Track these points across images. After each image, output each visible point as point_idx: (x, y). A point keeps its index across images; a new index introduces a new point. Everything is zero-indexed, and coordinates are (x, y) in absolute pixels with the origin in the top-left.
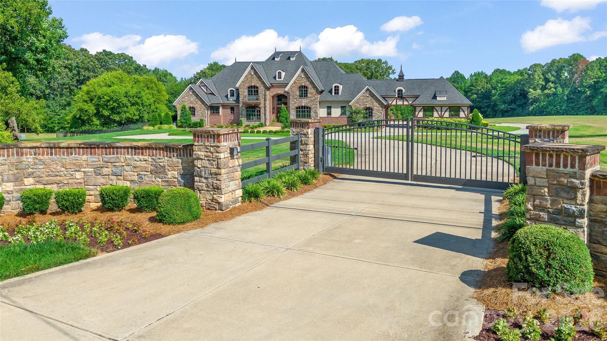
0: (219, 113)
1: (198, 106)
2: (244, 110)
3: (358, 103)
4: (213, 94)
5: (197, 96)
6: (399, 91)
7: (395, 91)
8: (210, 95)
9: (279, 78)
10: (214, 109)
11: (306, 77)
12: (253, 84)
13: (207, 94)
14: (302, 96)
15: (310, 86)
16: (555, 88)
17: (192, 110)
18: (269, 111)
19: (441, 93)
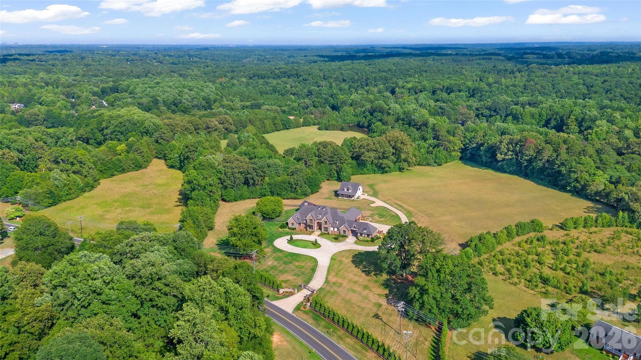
0: (300, 225)
1: (295, 223)
2: (308, 226)
3: (341, 229)
4: (299, 219)
6: (354, 226)
9: (319, 217)
11: (327, 219)
12: (311, 219)
14: (326, 224)
15: (328, 222)
16: (512, 155)
17: (293, 224)
18: (316, 227)
19: (365, 229)
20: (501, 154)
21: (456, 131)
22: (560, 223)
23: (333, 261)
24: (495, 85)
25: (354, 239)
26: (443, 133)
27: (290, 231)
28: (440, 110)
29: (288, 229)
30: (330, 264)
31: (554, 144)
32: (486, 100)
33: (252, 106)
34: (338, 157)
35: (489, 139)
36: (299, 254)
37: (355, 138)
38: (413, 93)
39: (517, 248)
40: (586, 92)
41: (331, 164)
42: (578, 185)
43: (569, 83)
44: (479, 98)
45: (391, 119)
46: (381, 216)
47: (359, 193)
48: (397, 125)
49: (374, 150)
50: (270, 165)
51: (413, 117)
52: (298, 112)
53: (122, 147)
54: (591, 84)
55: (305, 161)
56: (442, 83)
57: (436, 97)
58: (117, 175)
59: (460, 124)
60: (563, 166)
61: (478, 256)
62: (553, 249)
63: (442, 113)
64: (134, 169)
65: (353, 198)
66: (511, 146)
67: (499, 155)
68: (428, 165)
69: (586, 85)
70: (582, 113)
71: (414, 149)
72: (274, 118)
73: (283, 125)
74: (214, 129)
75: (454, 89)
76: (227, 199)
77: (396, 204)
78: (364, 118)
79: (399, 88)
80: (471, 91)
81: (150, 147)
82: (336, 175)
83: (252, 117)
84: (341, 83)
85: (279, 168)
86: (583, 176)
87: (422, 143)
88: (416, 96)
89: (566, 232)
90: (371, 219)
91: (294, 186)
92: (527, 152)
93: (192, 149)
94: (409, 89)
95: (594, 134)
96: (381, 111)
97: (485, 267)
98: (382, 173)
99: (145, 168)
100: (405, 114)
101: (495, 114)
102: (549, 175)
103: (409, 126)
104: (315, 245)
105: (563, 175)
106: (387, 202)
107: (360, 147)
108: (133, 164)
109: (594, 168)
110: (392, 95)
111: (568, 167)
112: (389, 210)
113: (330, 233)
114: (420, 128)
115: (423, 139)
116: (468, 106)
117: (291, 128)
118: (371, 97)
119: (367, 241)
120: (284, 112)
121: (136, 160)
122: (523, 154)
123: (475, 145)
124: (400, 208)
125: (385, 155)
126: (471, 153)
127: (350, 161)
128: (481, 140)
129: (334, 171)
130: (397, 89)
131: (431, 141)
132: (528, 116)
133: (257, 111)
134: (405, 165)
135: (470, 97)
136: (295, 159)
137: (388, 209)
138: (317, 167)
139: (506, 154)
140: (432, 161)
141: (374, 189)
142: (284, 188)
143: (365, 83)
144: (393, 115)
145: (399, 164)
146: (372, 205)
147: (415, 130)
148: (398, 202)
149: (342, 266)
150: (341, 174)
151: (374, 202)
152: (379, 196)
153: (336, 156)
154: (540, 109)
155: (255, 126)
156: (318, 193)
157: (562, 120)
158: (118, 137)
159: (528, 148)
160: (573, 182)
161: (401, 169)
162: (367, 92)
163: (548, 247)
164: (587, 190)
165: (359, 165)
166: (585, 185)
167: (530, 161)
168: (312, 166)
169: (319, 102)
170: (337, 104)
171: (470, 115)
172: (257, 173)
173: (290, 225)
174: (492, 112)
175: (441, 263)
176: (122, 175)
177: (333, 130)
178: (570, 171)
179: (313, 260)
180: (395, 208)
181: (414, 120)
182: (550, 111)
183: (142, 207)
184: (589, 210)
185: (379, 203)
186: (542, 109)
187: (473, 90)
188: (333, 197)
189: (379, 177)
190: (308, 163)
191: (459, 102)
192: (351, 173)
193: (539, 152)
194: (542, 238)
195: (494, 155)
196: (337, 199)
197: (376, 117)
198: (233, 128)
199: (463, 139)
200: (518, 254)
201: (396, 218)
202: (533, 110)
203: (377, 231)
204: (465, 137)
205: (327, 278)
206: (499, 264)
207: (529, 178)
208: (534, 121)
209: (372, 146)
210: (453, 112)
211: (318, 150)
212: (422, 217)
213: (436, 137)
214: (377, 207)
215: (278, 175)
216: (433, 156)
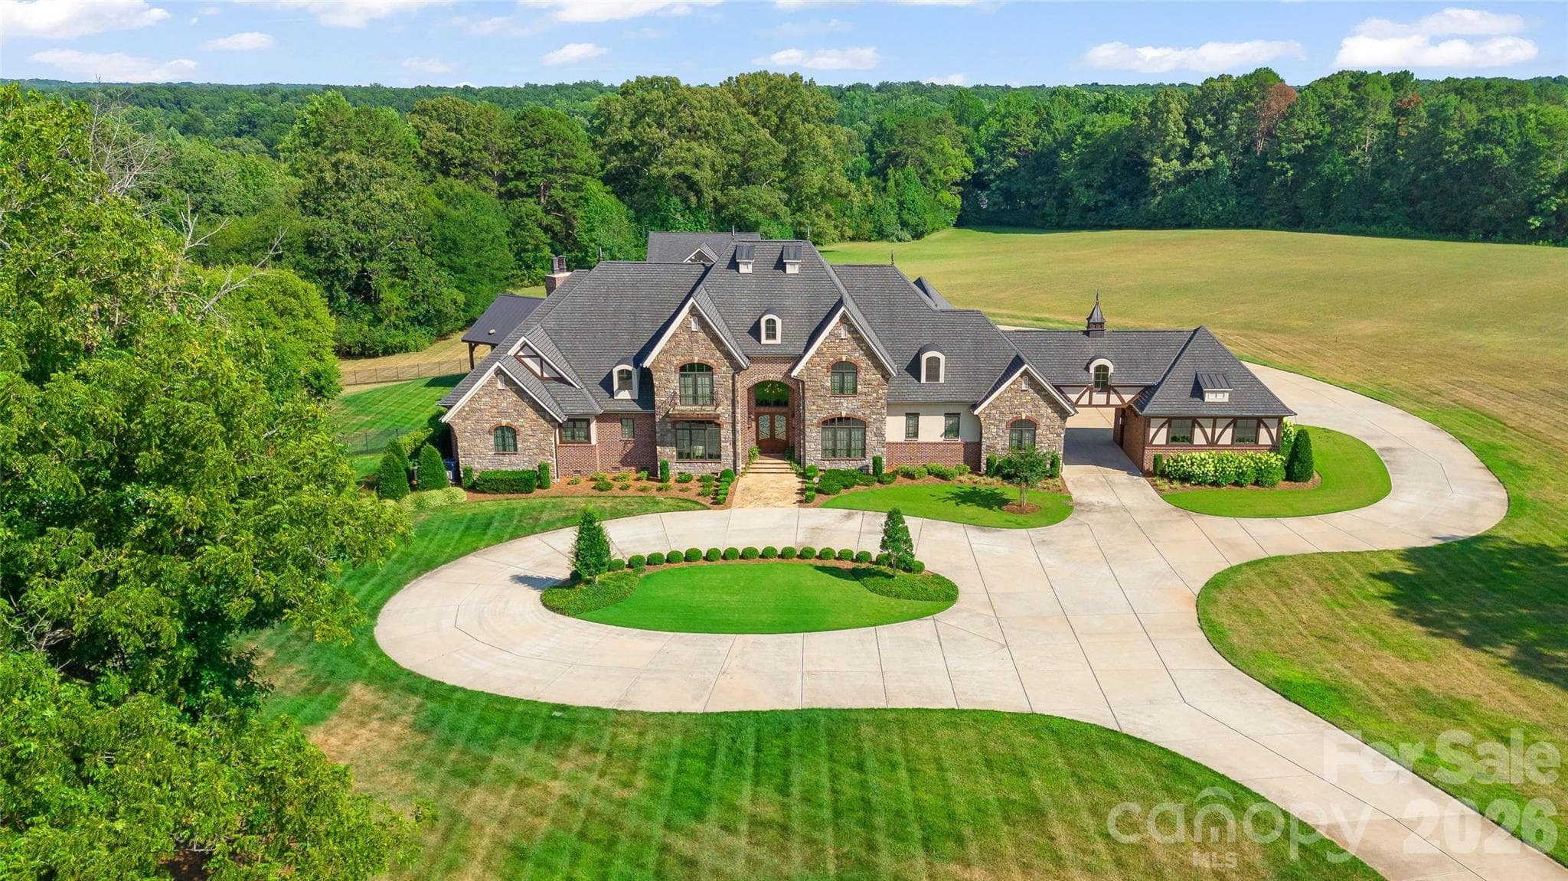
0: (588, 438)
1: (526, 421)
2: (668, 431)
3: (995, 407)
4: (561, 380)
5: (521, 393)
6: (1098, 368)
7: (1087, 369)
8: (554, 384)
9: (768, 337)
10: (574, 427)
11: (854, 339)
12: (696, 360)
13: (542, 378)
14: (842, 391)
15: (864, 362)
16: (1213, 156)
17: (506, 437)
19: (1213, 380)
29: (461, 494)
60: (1484, 141)
67: (1156, 162)
68: (881, 235)
113: (887, 464)
139: (1188, 155)
140: (894, 218)
145: (794, 218)
160: (1554, 193)
173: (480, 454)
195: (1137, 164)
199: (962, 145)
204: (965, 140)
216: (891, 200)
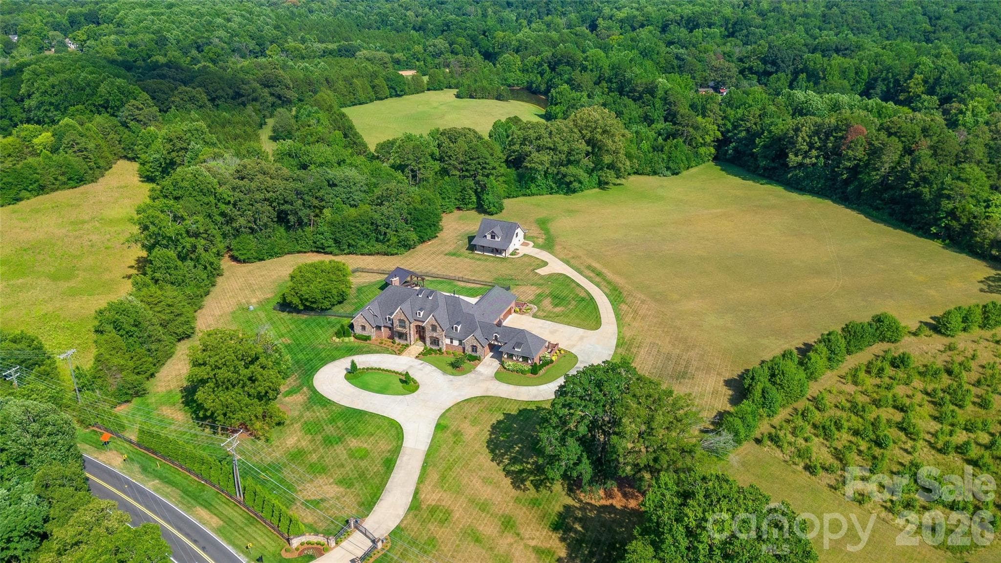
0: (381, 330)
1: (367, 326)
2: (396, 333)
3: (468, 341)
4: (377, 316)
5: (366, 320)
6: (495, 336)
9: (419, 315)
10: (379, 328)
11: (435, 320)
12: (402, 319)
13: (373, 315)
14: (433, 331)
15: (438, 326)
16: (817, 157)
17: (364, 328)
18: (413, 335)
19: (518, 345)
20: (796, 155)
21: (708, 106)
22: (931, 318)
23: (439, 434)
24: (773, 14)
25: (496, 363)
26: (683, 109)
27: (357, 343)
28: (675, 62)
29: (352, 339)
30: (430, 446)
31: (904, 136)
32: (755, 43)
33: (340, 51)
34: (479, 164)
35: (772, 123)
36: (366, 413)
37: (516, 120)
38: (629, 28)
39: (850, 388)
40: (929, 28)
41: (465, 177)
42: (954, 223)
43: (900, 12)
44: (744, 38)
45: (587, 79)
46: (557, 301)
47: (517, 243)
48: (597, 91)
49: (550, 149)
50: (336, 182)
51: (628, 75)
52: (422, 63)
53: (45, 137)
54: (936, 14)
55: (412, 171)
56: (679, 10)
57: (668, 36)
58: (28, 199)
59: (712, 87)
60: (925, 183)
61: (769, 416)
62: (929, 390)
63: (680, 67)
64: (64, 185)
65: (504, 254)
66: (816, 138)
67: (791, 156)
68: (655, 173)
69: (928, 16)
70: (937, 68)
71: (629, 143)
72: (374, 75)
73: (391, 88)
74: (250, 98)
75: (701, 21)
76: (242, 258)
77: (589, 267)
78: (539, 76)
79: (604, 19)
80: (730, 26)
81: (109, 137)
82: (474, 199)
83: (332, 74)
84: (504, 8)
85: (354, 188)
86: (967, 207)
87: (643, 129)
88: (634, 34)
89: (946, 341)
90: (535, 308)
91: (383, 229)
92: (850, 153)
93: (179, 145)
94: (621, 21)
95: (969, 113)
96: (571, 63)
97: (786, 445)
98: (566, 193)
99: (93, 181)
100: (613, 69)
101: (773, 69)
102: (893, 201)
103: (621, 94)
104: (407, 383)
105: (924, 203)
106: (572, 261)
107: (524, 141)
108: (63, 174)
109: (987, 188)
110: (592, 31)
111: (935, 186)
112: (574, 285)
113: (444, 349)
114: (640, 97)
115: (645, 121)
116: (724, 53)
117: (407, 94)
118: (554, 35)
119: (523, 372)
120: (397, 62)
121: (68, 165)
122: (840, 155)
123: (744, 134)
124: (598, 279)
125: (572, 158)
126: (735, 149)
127: (503, 169)
128: (755, 124)
129: (470, 191)
130: (600, 20)
131: (661, 125)
132: (836, 73)
133: (344, 61)
134: (610, 176)
135: (728, 36)
136: (392, 166)
137: (573, 281)
138: (436, 183)
139: (806, 155)
140: (662, 165)
141: (547, 232)
142: (362, 233)
143: (544, 10)
144: (592, 71)
145: (600, 173)
146: (543, 271)
147: (629, 102)
148: (595, 264)
149: (459, 450)
150: (485, 197)
151: (546, 264)
152: (557, 248)
153: (474, 162)
154: (857, 61)
155: (335, 91)
156: (433, 241)
157: (897, 82)
158: (50, 114)
159: (852, 144)
160: (946, 217)
161: (602, 185)
162: (548, 25)
163: (917, 383)
164: (975, 235)
165: (521, 178)
166: (970, 224)
167: (854, 171)
168: (427, 180)
169: (460, 45)
170: (494, 48)
171: (729, 71)
172: (304, 200)
173: (358, 330)
174: (769, 66)
175: (700, 515)
176: (40, 197)
177: (483, 98)
178: (941, 196)
179: (393, 432)
180: (586, 277)
181: (629, 81)
182: (876, 64)
183: (54, 278)
184: (989, 286)
185: (555, 266)
186: (861, 60)
187: (735, 24)
188: (464, 250)
189: (559, 200)
190: (419, 176)
191: (709, 46)
192: (503, 194)
193: (875, 152)
194: (902, 362)
195: (782, 155)
196: (471, 255)
197: (561, 75)
198: (292, 95)
199: (720, 122)
200: (855, 409)
201: (588, 304)
202: (847, 62)
203: (547, 344)
204: (725, 118)
205: (416, 493)
206: (817, 436)
207: (849, 204)
208: (846, 82)
209: (547, 141)
210: (699, 66)
211: (439, 146)
212: (643, 302)
213: (671, 117)
214: (551, 275)
215: (352, 202)
216: (664, 156)
